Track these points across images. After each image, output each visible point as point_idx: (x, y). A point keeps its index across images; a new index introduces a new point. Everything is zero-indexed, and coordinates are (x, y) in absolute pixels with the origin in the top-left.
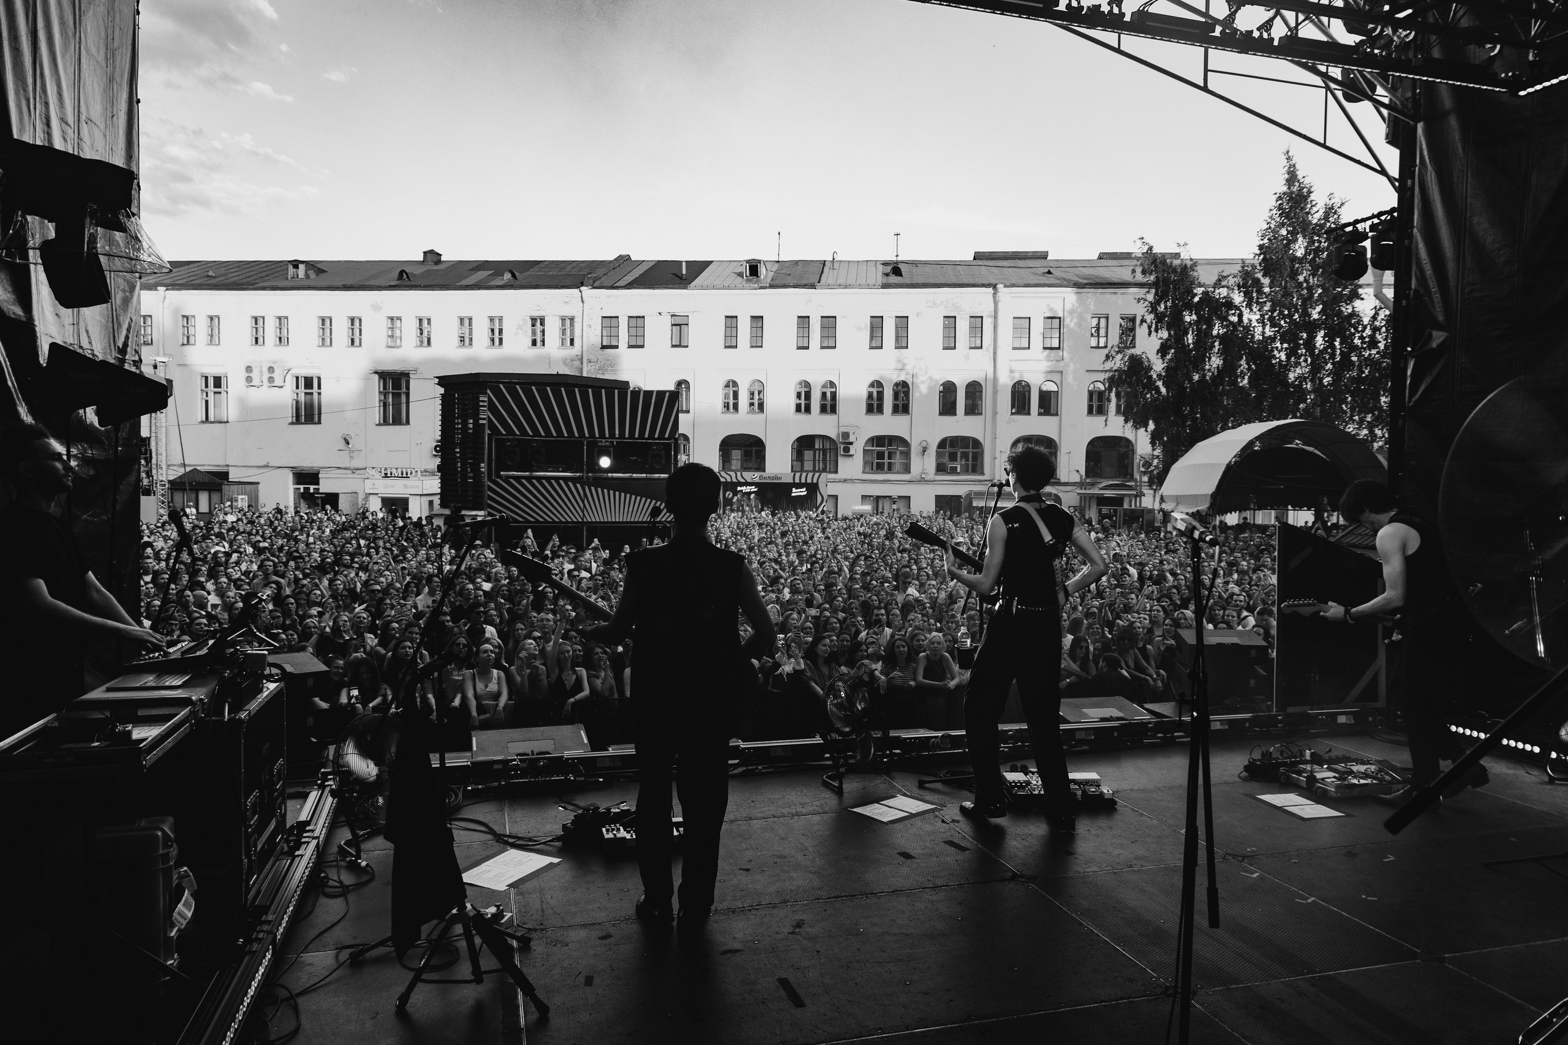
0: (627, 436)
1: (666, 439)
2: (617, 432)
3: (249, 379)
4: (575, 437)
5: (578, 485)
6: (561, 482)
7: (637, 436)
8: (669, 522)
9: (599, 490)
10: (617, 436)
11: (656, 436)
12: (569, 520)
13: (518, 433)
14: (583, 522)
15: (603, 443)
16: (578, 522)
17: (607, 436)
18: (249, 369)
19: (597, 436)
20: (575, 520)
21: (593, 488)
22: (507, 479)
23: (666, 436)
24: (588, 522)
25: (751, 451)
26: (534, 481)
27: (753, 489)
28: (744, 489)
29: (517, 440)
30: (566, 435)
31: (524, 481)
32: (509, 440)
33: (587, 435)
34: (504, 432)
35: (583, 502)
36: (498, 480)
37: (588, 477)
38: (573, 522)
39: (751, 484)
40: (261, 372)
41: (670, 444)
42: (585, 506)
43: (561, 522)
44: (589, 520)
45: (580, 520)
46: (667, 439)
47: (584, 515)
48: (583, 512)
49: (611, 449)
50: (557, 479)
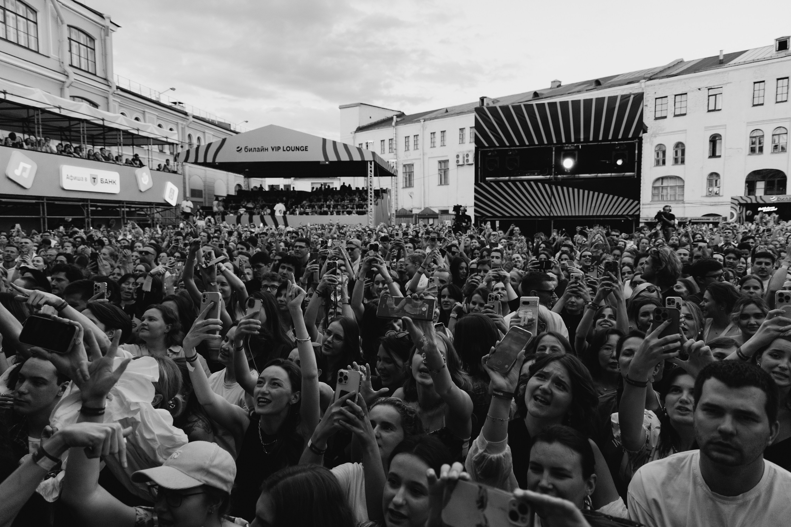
0: (591, 139)
1: (630, 139)
2: (582, 137)
3: (458, 161)
4: (543, 144)
5: (547, 186)
6: (532, 183)
7: (601, 138)
8: (631, 216)
9: (565, 188)
10: (582, 140)
11: (620, 137)
12: (538, 215)
13: (497, 145)
14: (550, 217)
15: (568, 147)
16: (546, 217)
17: (573, 140)
18: (458, 156)
19: (564, 141)
20: (543, 215)
21: (559, 188)
22: (488, 184)
23: (630, 136)
24: (554, 216)
25: (774, 181)
26: (510, 183)
27: (773, 209)
28: (765, 209)
29: (497, 151)
30: (536, 143)
31: (502, 184)
32: (490, 151)
33: (555, 142)
34: (486, 145)
35: (550, 199)
36: (482, 184)
37: (556, 179)
38: (541, 217)
39: (771, 205)
40: (464, 158)
41: (634, 144)
42: (552, 203)
43: (531, 216)
44: (555, 215)
45: (547, 215)
46: (633, 138)
47: (551, 210)
48: (550, 208)
49: (576, 153)
50: (528, 181)
